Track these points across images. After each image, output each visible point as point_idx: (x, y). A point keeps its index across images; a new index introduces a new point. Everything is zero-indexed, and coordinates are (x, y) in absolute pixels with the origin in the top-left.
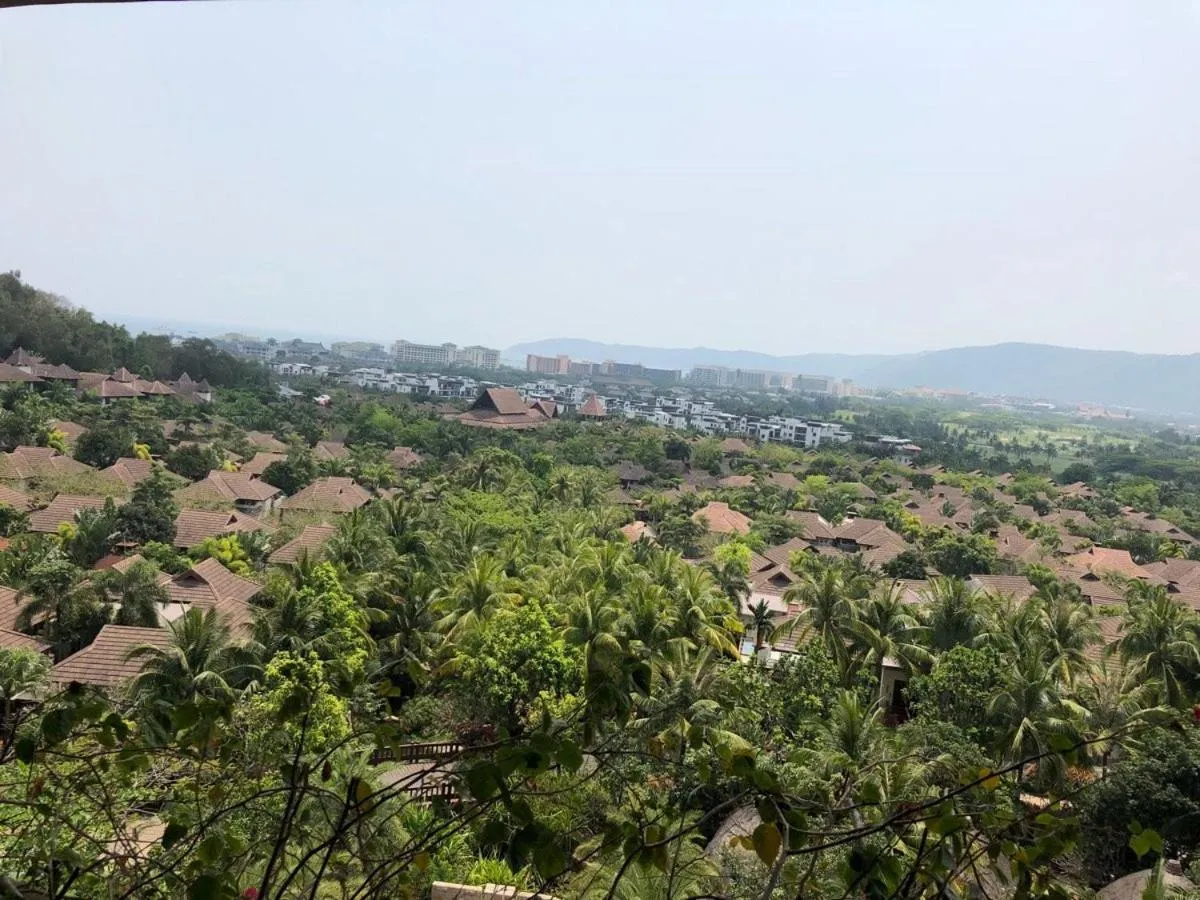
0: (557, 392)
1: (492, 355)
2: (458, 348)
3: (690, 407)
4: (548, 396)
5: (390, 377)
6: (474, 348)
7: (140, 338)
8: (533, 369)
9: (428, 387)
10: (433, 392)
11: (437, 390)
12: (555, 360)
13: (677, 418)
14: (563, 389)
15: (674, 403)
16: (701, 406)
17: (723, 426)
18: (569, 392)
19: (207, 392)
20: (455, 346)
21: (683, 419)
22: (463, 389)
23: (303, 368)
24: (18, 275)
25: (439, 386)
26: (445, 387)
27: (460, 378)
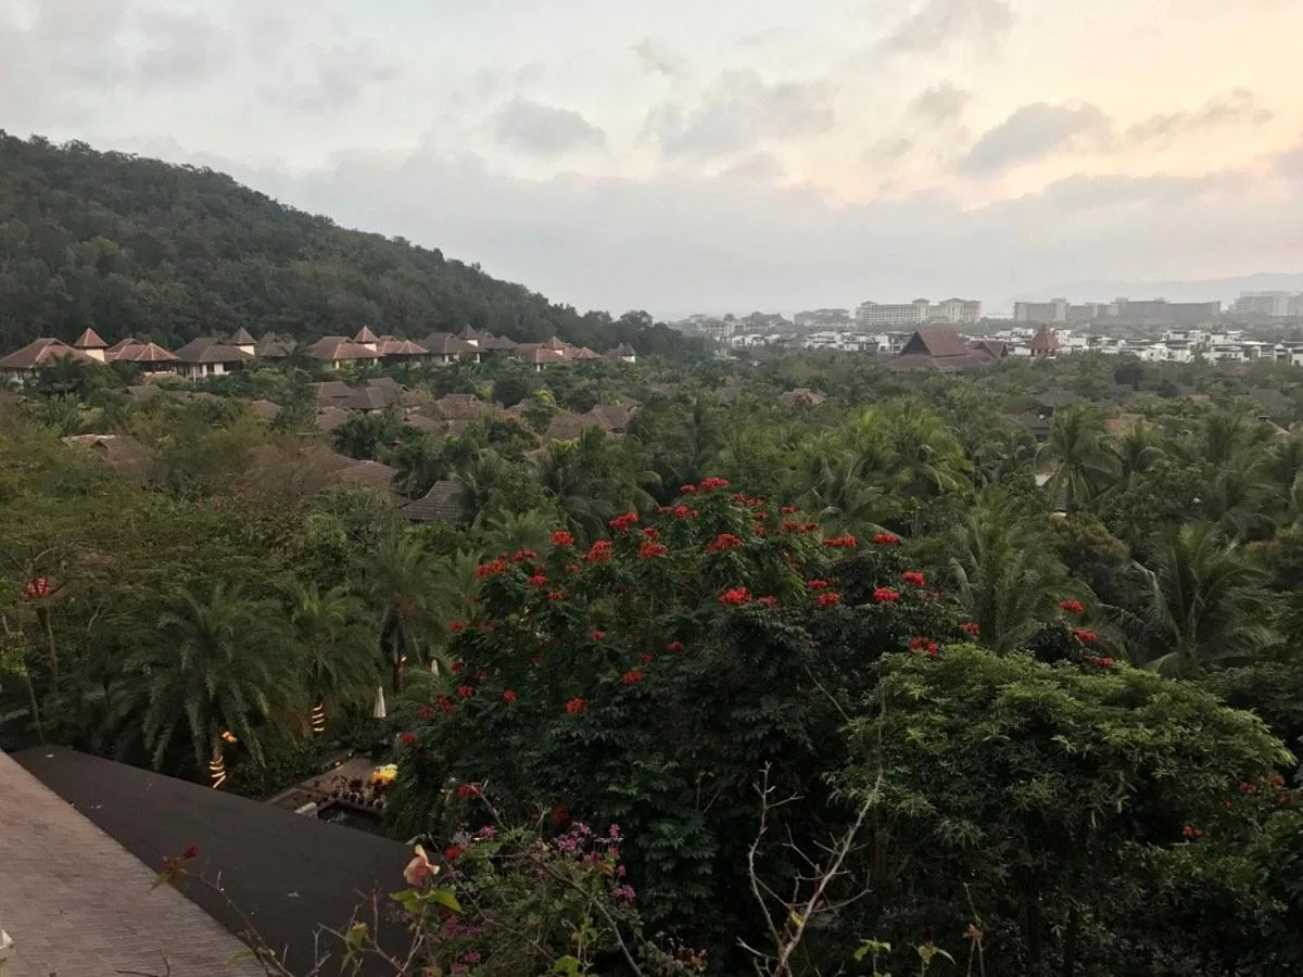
1: (971, 307)
2: (931, 304)
3: (1208, 338)
6: (949, 301)
7: (586, 315)
9: (877, 343)
10: (882, 348)
12: (1050, 305)
13: (1179, 352)
15: (1186, 337)
16: (1222, 337)
17: (1241, 355)
19: (631, 355)
20: (927, 302)
23: (755, 338)
24: (479, 267)
25: (890, 341)
26: (896, 342)
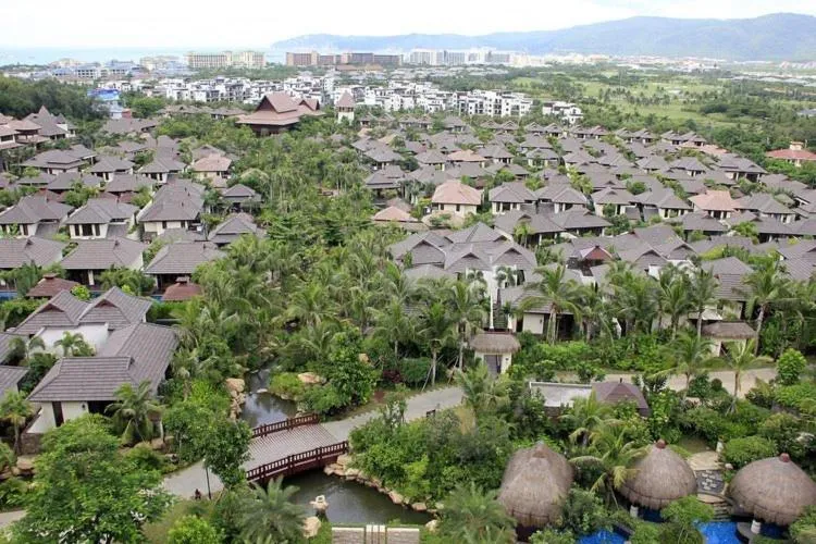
0: (314, 83)
1: (258, 56)
2: (233, 52)
3: (414, 87)
4: (308, 88)
5: (189, 86)
6: (244, 51)
8: (291, 64)
9: (218, 91)
10: (222, 95)
11: (225, 92)
12: (307, 55)
13: (406, 98)
14: (318, 81)
16: (422, 86)
17: (441, 102)
18: (322, 82)
19: (64, 123)
20: (230, 51)
21: (411, 99)
22: (244, 90)
25: (226, 88)
26: (230, 89)
27: (239, 79)
